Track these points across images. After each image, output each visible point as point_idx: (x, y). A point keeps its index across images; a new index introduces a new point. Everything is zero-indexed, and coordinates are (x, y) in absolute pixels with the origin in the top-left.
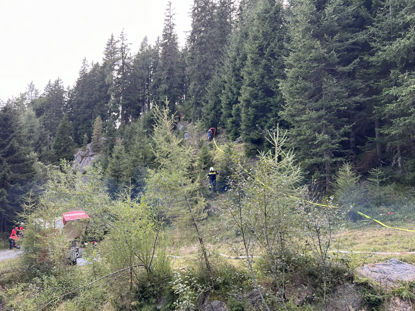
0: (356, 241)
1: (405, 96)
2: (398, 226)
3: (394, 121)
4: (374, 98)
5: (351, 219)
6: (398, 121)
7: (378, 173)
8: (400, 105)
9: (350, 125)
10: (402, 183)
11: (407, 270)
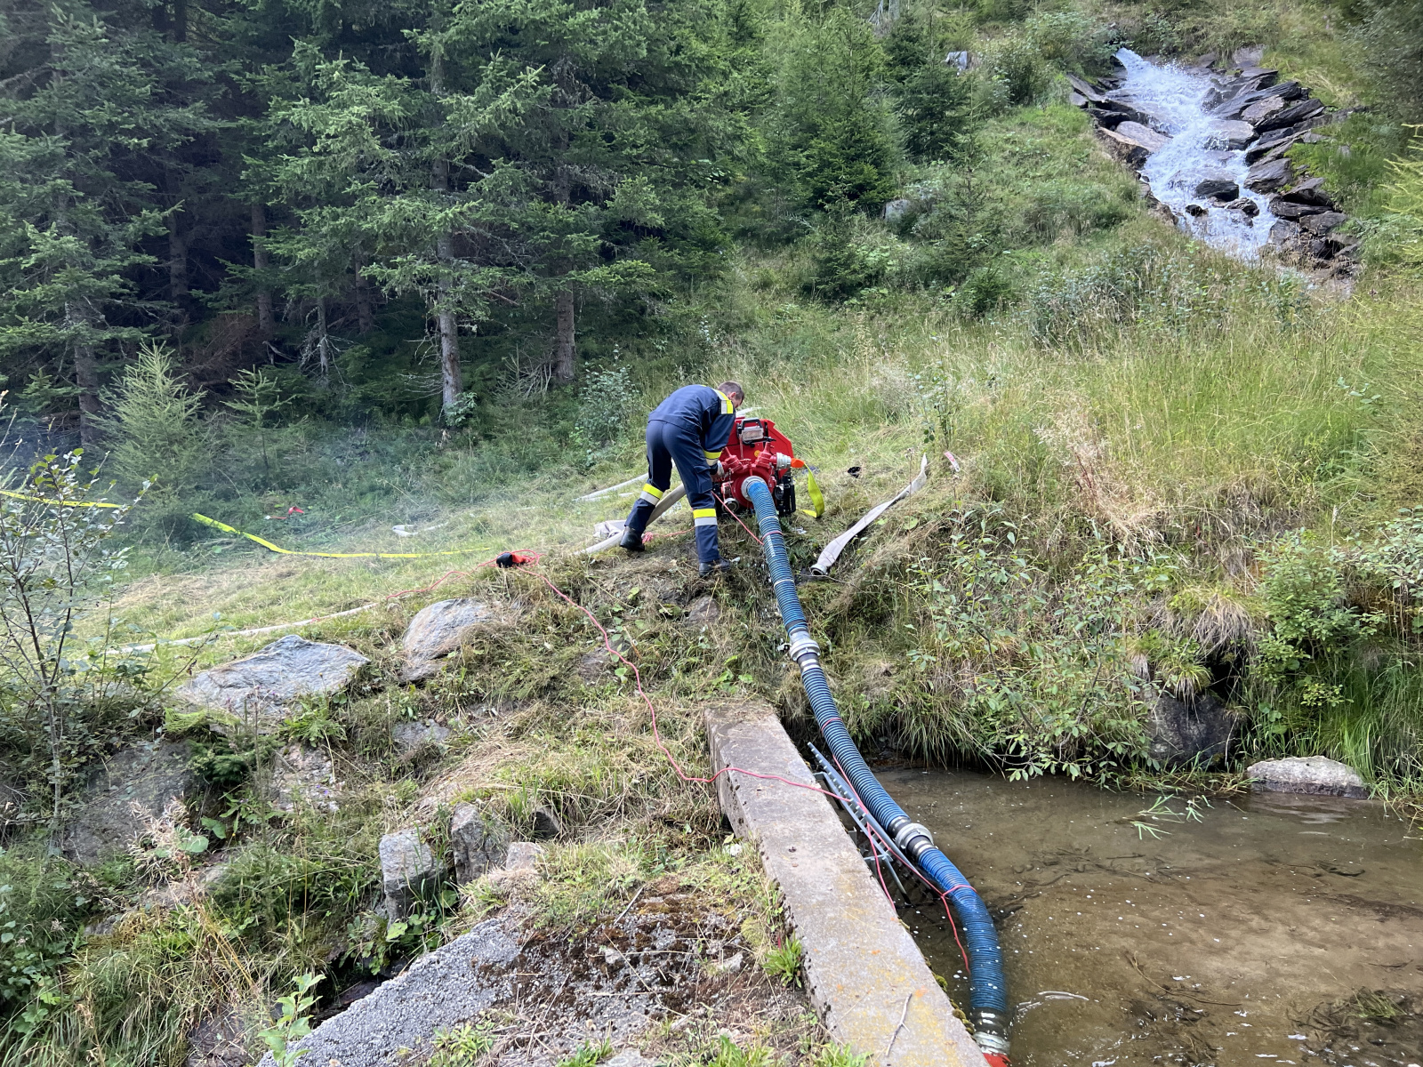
0: (186, 609)
1: (334, 136)
2: (315, 545)
3: (303, 214)
4: (243, 126)
5: (171, 540)
6: (317, 219)
7: (260, 386)
8: (321, 165)
9: (162, 210)
10: (329, 418)
11: (323, 662)
